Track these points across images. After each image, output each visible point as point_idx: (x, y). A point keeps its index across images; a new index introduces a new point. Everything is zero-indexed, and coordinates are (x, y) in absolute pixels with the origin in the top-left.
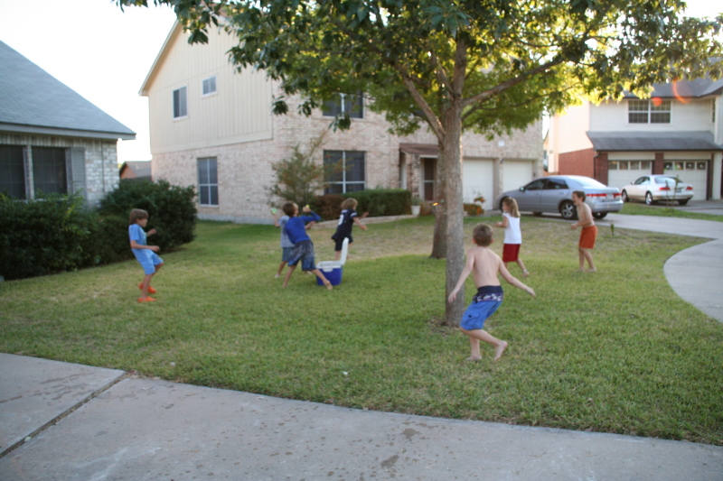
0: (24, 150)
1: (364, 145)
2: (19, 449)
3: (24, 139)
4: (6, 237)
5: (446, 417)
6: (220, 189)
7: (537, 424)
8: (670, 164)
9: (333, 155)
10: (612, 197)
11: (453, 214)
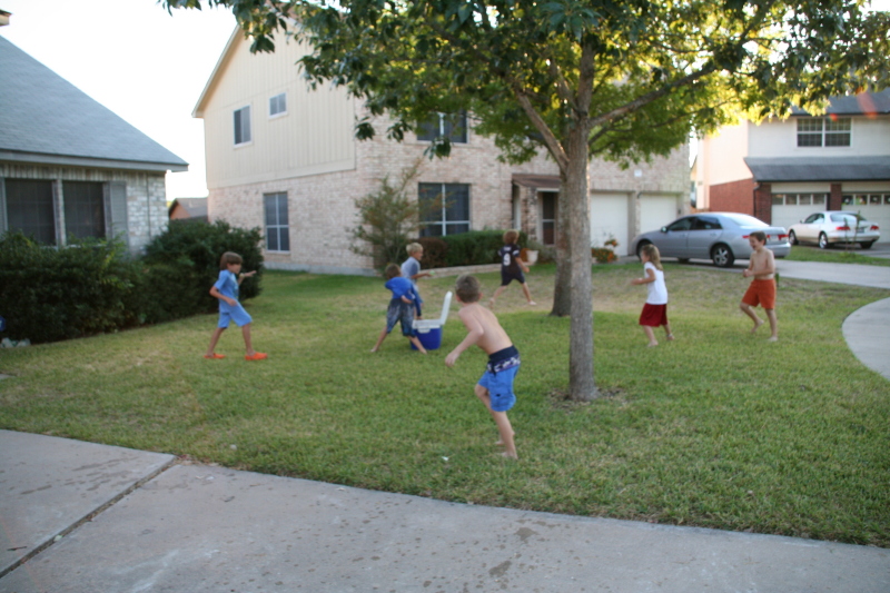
0: (54, 186)
1: (468, 176)
2: (48, 549)
3: (53, 172)
4: (33, 291)
5: (570, 513)
6: (292, 232)
7: (684, 523)
8: (850, 198)
9: (430, 188)
10: (777, 239)
11: (578, 261)
